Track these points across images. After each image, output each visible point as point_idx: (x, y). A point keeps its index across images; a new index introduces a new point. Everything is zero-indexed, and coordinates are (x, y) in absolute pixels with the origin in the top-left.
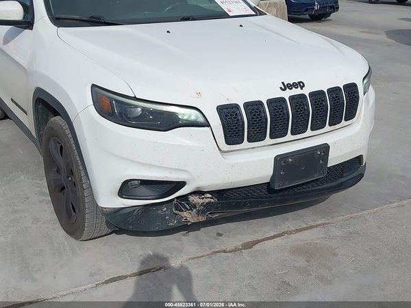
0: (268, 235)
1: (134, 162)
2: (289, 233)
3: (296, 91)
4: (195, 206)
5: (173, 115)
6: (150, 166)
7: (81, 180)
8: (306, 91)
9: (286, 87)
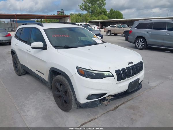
0: (120, 104)
1: (93, 89)
2: (124, 103)
3: (131, 65)
4: (108, 100)
5: (103, 74)
6: (97, 90)
7: (71, 95)
8: (133, 64)
9: (129, 63)
